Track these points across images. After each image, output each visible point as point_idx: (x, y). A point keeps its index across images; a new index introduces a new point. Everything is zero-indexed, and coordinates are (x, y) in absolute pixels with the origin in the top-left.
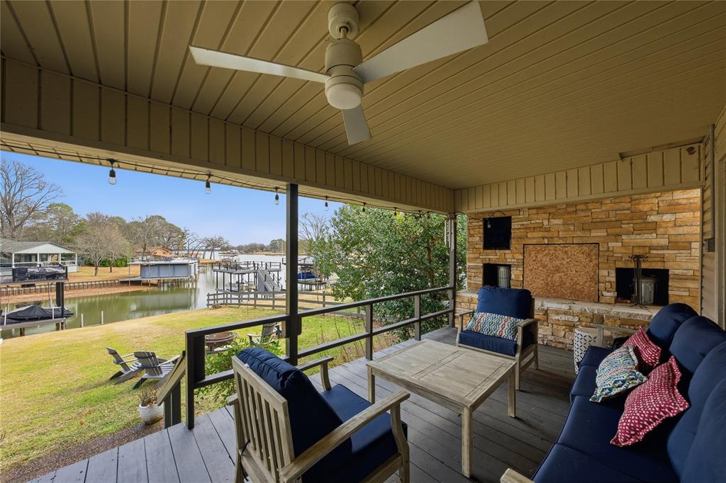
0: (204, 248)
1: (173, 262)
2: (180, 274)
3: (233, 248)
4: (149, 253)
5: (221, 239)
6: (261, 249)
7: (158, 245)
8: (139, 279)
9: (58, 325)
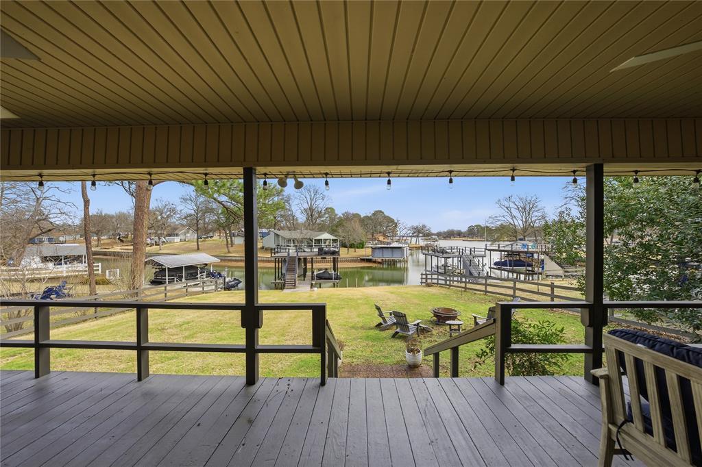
0: (411, 235)
1: (392, 245)
2: (396, 256)
3: (433, 234)
4: (375, 239)
5: (424, 226)
6: (459, 234)
7: (380, 232)
8: (370, 257)
9: (334, 284)
